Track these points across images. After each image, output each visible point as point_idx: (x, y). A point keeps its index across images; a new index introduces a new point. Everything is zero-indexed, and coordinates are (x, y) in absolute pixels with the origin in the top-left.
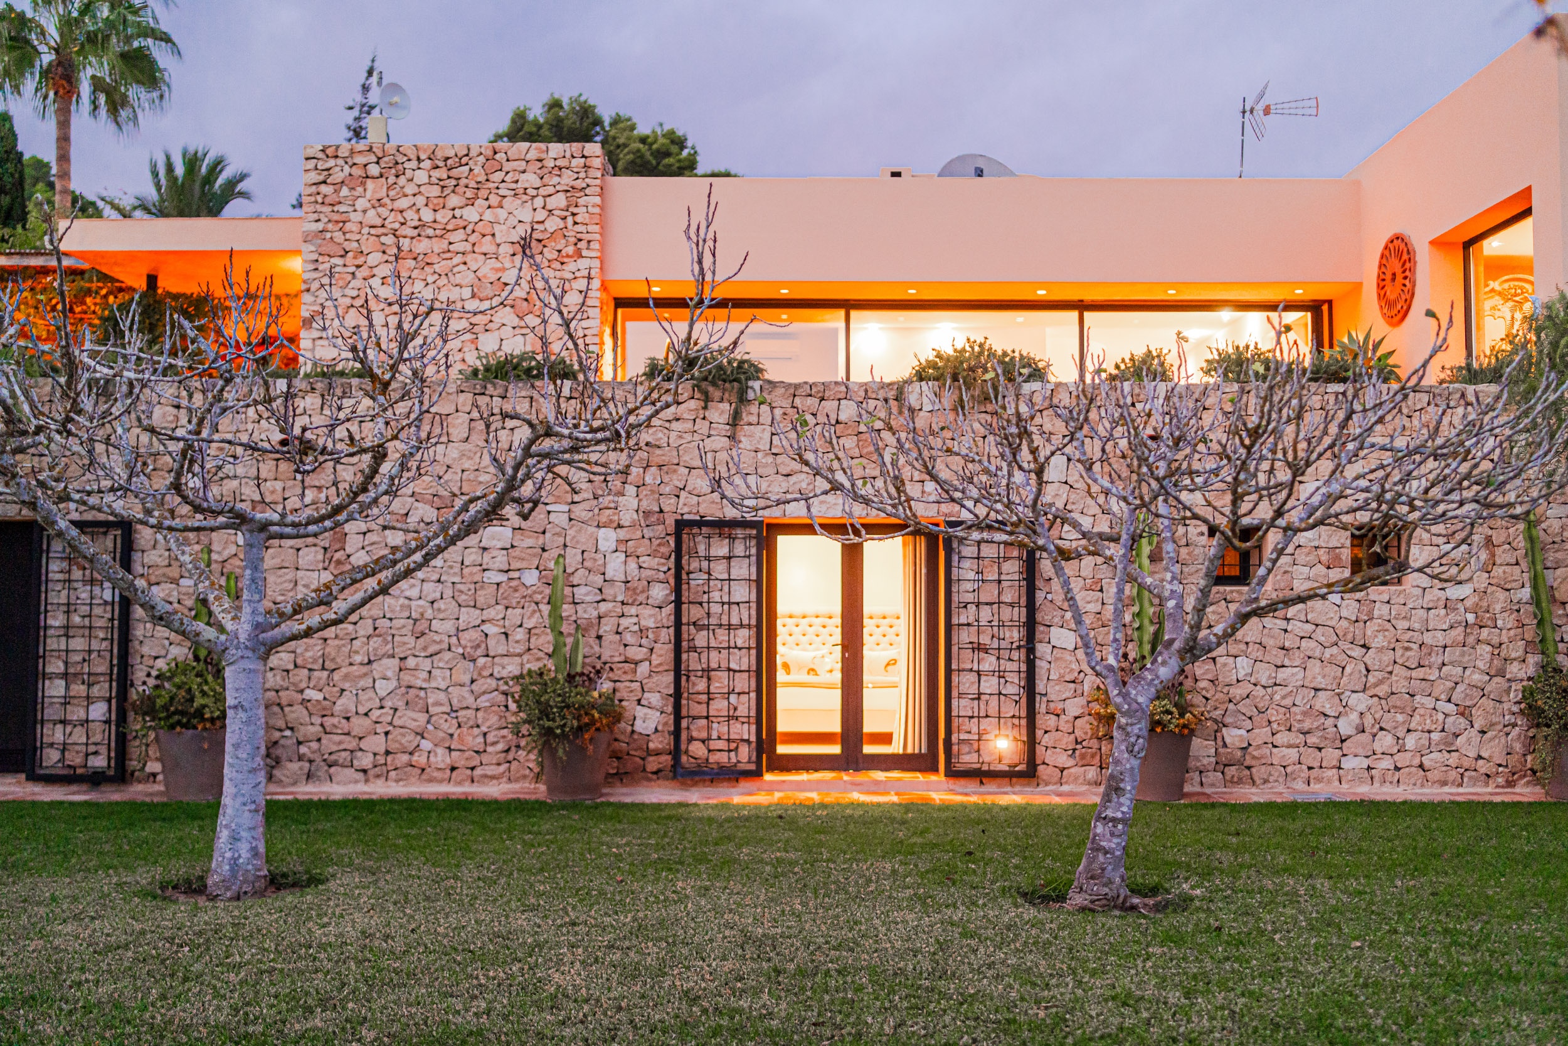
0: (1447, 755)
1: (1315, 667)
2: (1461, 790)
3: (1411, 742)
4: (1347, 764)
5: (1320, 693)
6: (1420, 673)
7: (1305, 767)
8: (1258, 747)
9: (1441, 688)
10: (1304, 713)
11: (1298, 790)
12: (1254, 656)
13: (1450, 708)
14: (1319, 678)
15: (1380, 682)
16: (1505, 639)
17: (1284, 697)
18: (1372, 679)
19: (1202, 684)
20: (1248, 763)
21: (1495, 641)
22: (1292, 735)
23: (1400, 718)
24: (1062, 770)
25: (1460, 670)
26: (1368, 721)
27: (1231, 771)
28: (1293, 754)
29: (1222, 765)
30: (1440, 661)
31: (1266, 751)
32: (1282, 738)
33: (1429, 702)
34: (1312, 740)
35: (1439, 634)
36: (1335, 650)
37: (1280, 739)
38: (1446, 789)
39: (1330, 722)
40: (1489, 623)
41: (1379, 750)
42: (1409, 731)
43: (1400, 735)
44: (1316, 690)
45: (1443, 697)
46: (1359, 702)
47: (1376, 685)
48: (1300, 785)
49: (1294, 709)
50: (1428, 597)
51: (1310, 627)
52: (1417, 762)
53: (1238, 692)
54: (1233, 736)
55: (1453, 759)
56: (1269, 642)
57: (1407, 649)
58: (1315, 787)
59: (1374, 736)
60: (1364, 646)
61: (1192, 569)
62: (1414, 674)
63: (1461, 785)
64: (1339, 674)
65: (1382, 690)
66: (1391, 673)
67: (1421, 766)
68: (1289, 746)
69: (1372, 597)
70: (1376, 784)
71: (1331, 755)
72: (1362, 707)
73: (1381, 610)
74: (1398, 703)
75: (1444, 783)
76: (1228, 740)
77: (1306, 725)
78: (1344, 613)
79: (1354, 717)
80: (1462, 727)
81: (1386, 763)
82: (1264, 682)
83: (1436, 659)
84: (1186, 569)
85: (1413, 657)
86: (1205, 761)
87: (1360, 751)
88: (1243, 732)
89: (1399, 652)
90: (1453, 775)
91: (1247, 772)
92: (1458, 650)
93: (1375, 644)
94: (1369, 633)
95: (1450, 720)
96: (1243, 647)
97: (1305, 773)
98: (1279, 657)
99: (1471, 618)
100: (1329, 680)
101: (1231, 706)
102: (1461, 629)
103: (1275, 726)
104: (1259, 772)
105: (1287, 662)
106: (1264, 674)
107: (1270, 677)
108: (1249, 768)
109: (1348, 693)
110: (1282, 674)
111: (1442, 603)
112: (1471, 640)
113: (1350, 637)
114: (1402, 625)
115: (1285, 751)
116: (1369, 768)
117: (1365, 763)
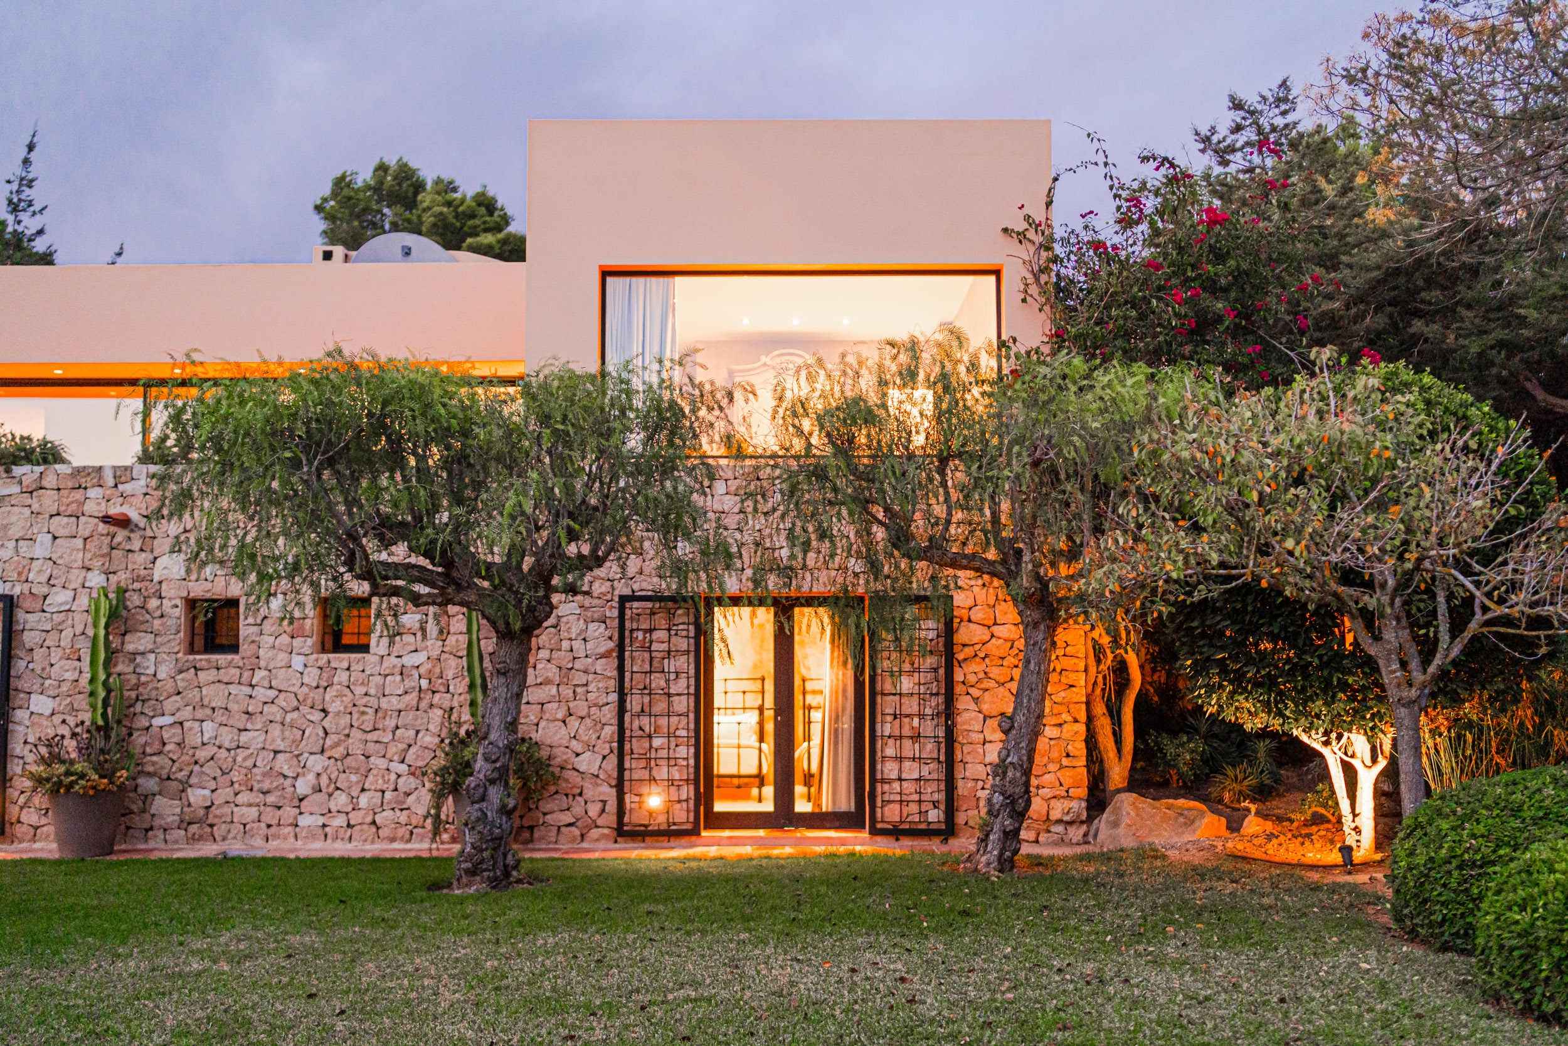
0: (398, 813)
1: (275, 730)
2: (408, 846)
3: (363, 801)
4: (304, 821)
5: (279, 756)
6: (373, 736)
7: (263, 825)
8: (220, 806)
9: (394, 750)
10: (264, 775)
11: (258, 847)
12: (219, 719)
13: (403, 768)
14: (279, 741)
15: (336, 745)
16: (455, 704)
17: (245, 759)
18: (328, 742)
19: (168, 748)
20: (210, 821)
21: (446, 705)
22: (254, 794)
23: (354, 778)
24: (36, 828)
25: (412, 733)
26: (324, 781)
27: (194, 828)
28: (254, 812)
29: (185, 823)
30: (393, 723)
31: (226, 810)
32: (242, 798)
33: (382, 763)
34: (270, 799)
35: (394, 700)
36: (295, 714)
37: (240, 799)
38: (396, 845)
39: (288, 782)
40: (442, 689)
41: (334, 809)
42: (363, 790)
43: (354, 794)
44: (276, 752)
45: (396, 758)
46: (317, 763)
47: (332, 747)
48: (258, 842)
49: (255, 770)
50: (385, 664)
51: (272, 693)
52: (369, 819)
53: (202, 755)
54: (198, 796)
55: (403, 817)
56: (233, 707)
57: (363, 713)
58: (273, 844)
59: (330, 795)
60: (323, 710)
61: (164, 639)
62: (370, 737)
63: (409, 841)
64: (299, 737)
65: (339, 752)
66: (348, 736)
67: (374, 822)
68: (250, 805)
69: (333, 665)
70: (329, 841)
71: (289, 812)
72: (318, 768)
73: (342, 677)
74: (354, 765)
75: (393, 840)
76: (192, 800)
77: (266, 786)
78: (306, 680)
79: (311, 777)
80: (413, 786)
81: (340, 821)
82: (227, 745)
83: (390, 723)
84: (159, 639)
85: (368, 720)
86: (170, 819)
87: (315, 809)
88: (207, 792)
89: (355, 716)
90: (402, 831)
91: (208, 830)
92: (412, 713)
93: (333, 708)
94: (327, 698)
95: (401, 781)
96: (209, 712)
97: (264, 830)
98: (241, 721)
99: (424, 683)
100: (288, 742)
101: (197, 768)
102: (415, 694)
103: (236, 786)
104: (218, 832)
105: (249, 726)
106: (227, 738)
107: (232, 740)
108: (211, 826)
109: (306, 755)
110: (244, 737)
111: (397, 670)
112: (424, 704)
113: (309, 702)
114: (359, 690)
115: (244, 810)
116: (324, 826)
117: (321, 821)
